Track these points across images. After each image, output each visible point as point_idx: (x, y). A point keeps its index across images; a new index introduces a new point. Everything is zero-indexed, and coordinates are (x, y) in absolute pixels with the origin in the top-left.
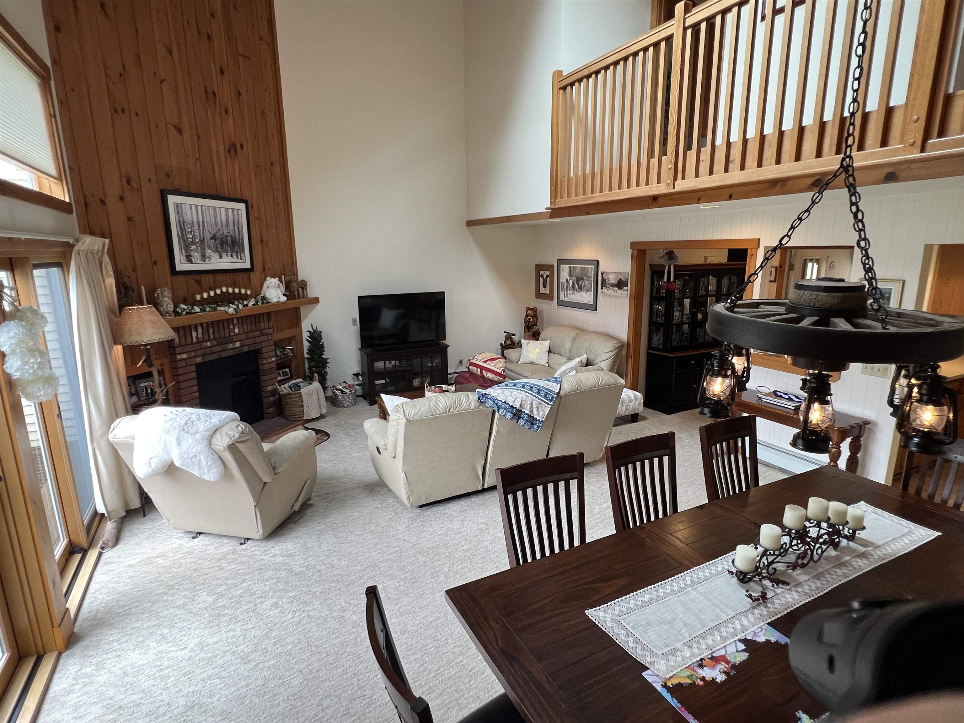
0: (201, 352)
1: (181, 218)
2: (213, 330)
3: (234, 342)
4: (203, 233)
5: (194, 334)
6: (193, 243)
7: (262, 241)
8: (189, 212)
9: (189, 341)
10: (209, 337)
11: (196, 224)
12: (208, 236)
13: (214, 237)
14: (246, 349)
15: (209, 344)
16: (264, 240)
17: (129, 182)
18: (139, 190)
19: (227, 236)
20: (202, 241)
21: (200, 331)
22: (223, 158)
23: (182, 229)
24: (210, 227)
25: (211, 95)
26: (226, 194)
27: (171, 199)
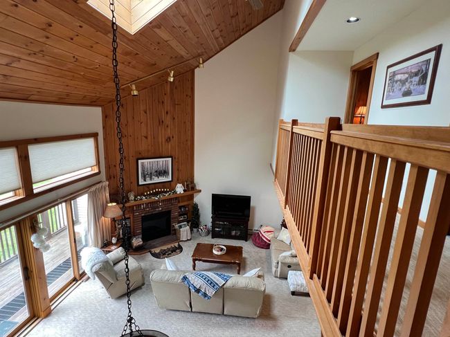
0: (144, 212)
1: (143, 167)
2: (150, 205)
3: (159, 208)
4: (152, 171)
5: (142, 206)
6: (147, 175)
7: (178, 170)
8: (147, 165)
9: (140, 209)
10: (148, 207)
11: (149, 168)
12: (154, 171)
13: (156, 172)
14: (164, 210)
15: (148, 209)
19: (162, 170)
21: (145, 205)
22: (164, 143)
23: (143, 171)
24: (155, 168)
25: (161, 122)
26: (164, 156)
27: (140, 161)
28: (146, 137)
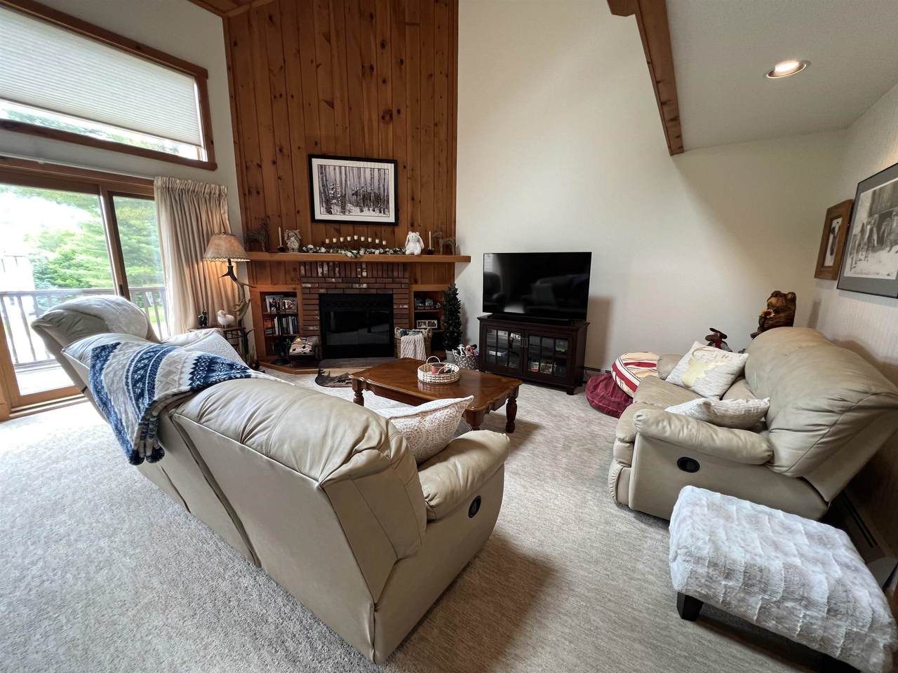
0: (324, 285)
1: (324, 178)
2: (340, 270)
3: (360, 283)
4: (345, 190)
5: (320, 270)
6: (334, 198)
7: (413, 199)
8: (332, 173)
9: (314, 275)
10: (335, 274)
11: (338, 182)
12: (349, 192)
13: (356, 194)
14: (373, 291)
15: (333, 280)
16: (415, 198)
17: (281, 150)
18: (290, 156)
19: (370, 193)
20: (344, 197)
21: (326, 268)
22: (375, 124)
23: (324, 186)
24: (353, 184)
25: (368, 70)
26: (375, 156)
27: (316, 162)
28: (331, 104)
